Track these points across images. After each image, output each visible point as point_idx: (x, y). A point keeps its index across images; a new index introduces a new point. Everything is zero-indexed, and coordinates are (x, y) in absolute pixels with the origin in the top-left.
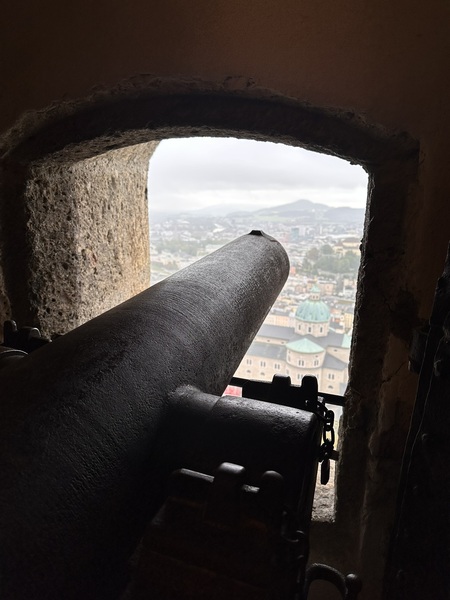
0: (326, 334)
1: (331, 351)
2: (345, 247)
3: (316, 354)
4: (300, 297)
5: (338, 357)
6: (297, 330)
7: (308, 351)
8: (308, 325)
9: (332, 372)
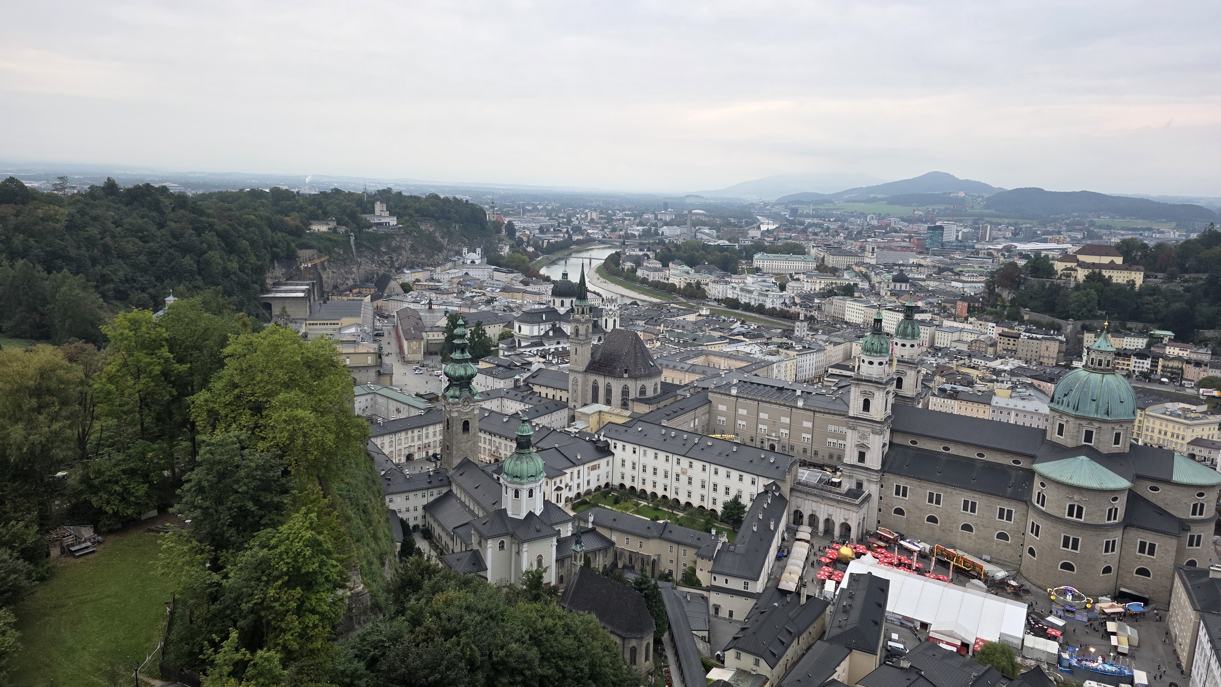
0: (1127, 450)
1: (1145, 490)
2: (1082, 265)
3: (1114, 493)
4: (997, 364)
5: (1161, 504)
6: (1053, 436)
7: (1095, 485)
8: (1086, 427)
9: (1149, 538)
